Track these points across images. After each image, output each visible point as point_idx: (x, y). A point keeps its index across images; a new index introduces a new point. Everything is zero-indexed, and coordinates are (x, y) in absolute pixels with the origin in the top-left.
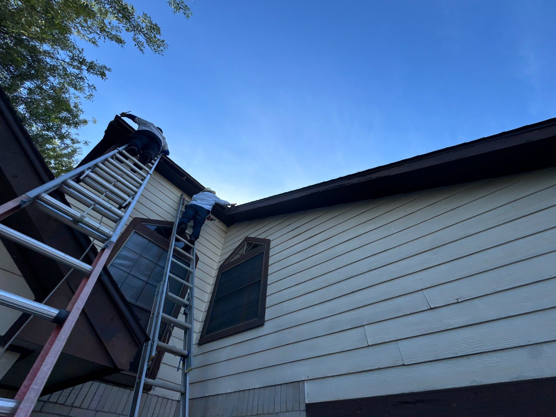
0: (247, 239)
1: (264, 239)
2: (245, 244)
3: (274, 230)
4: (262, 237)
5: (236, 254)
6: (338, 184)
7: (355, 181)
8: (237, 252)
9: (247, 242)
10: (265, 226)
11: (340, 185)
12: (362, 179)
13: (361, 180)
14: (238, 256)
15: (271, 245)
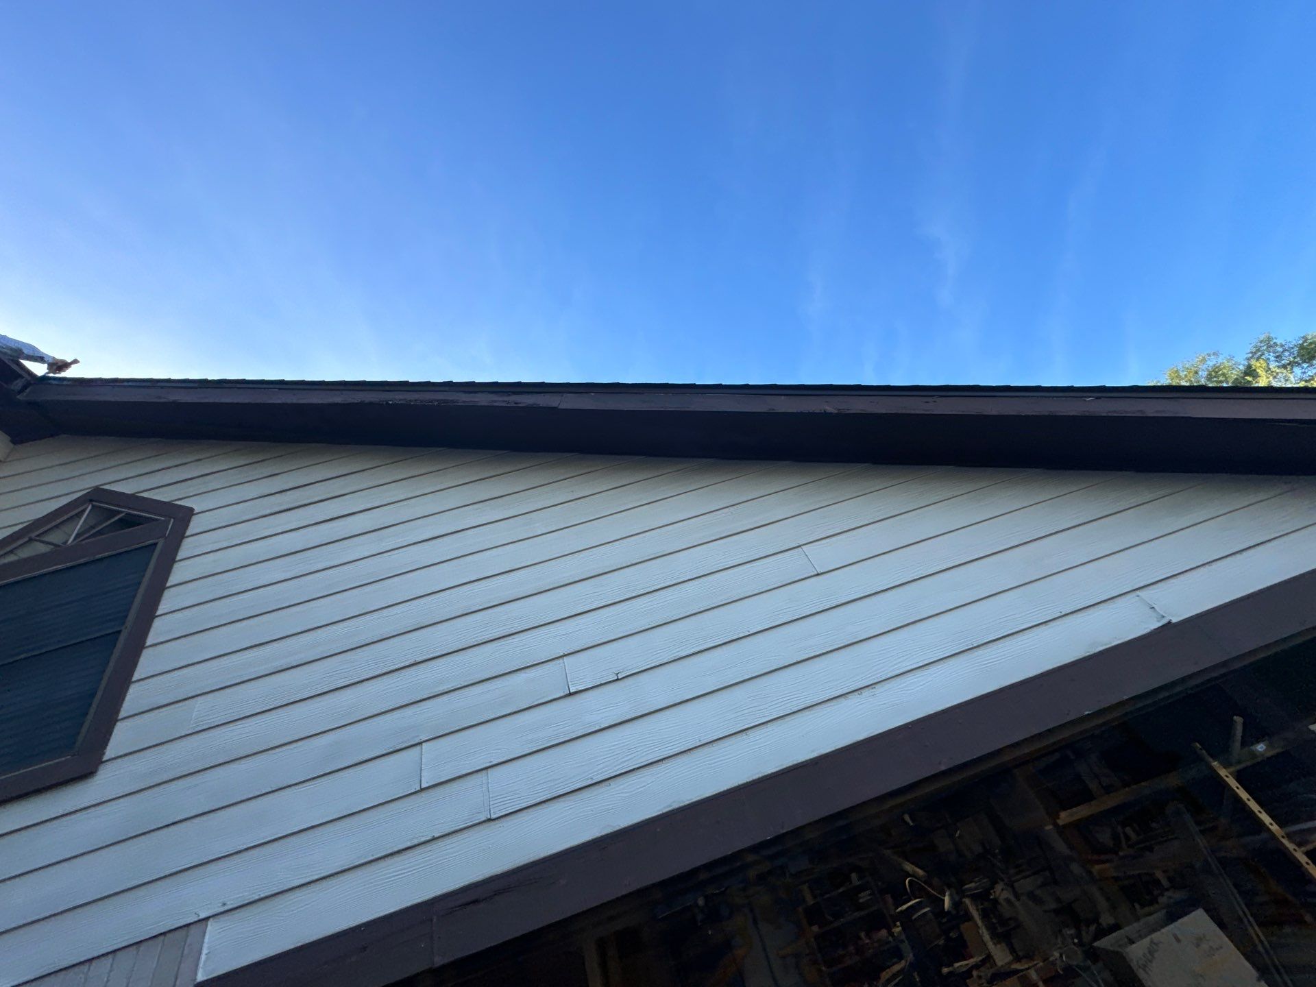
0: (97, 496)
1: (169, 505)
2: (84, 511)
3: (213, 482)
4: (163, 496)
5: (31, 540)
6: (440, 396)
7: (483, 399)
8: (37, 533)
9: (93, 506)
10: (186, 464)
11: (445, 401)
12: (499, 400)
13: (495, 401)
14: (40, 548)
15: (192, 524)
